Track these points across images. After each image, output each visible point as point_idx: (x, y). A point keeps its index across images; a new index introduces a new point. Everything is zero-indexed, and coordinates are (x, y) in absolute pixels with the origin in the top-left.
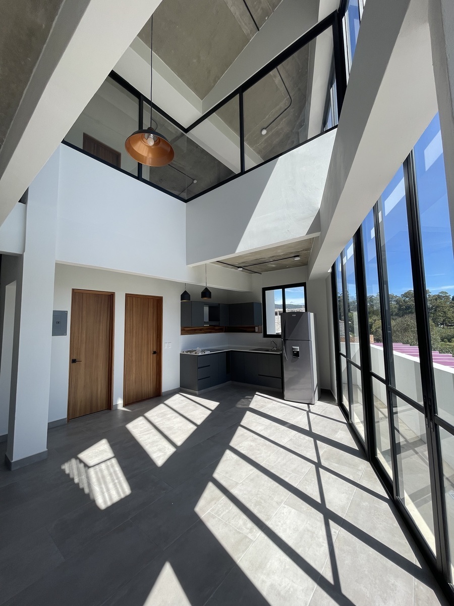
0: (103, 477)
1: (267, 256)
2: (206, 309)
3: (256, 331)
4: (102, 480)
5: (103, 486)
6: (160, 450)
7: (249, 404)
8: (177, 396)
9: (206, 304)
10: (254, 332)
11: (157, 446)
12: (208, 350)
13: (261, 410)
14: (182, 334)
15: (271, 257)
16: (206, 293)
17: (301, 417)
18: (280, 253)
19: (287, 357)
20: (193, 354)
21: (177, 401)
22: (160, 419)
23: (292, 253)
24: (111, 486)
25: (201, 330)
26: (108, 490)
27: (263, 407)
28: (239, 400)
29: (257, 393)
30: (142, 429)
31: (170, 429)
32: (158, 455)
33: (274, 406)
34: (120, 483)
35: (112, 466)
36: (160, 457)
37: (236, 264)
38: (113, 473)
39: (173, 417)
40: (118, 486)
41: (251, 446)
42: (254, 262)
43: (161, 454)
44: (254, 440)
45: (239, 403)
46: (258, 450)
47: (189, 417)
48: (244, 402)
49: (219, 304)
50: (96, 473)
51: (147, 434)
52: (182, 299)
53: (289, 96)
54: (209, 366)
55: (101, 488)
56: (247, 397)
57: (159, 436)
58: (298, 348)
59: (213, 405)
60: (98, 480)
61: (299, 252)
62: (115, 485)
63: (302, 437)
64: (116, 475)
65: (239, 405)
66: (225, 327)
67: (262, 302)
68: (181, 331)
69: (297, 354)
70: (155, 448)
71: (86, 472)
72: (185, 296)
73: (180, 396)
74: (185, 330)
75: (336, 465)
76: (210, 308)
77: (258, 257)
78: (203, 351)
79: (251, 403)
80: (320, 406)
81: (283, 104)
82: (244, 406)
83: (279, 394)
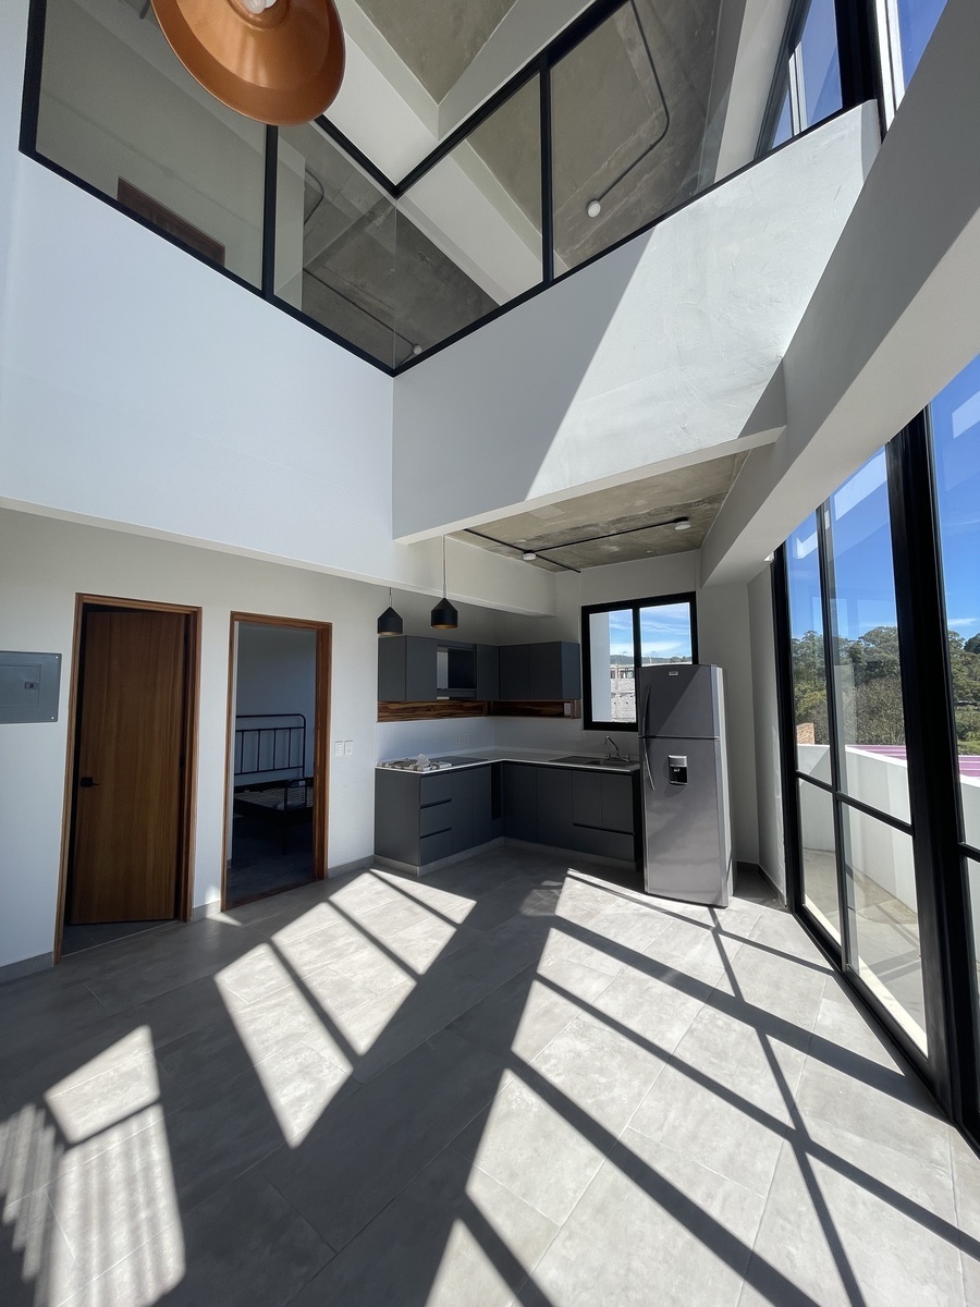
0: (104, 1194)
1: (601, 517)
2: (442, 659)
3: (567, 712)
4: (96, 1211)
5: (94, 1238)
6: (304, 1071)
7: (554, 905)
8: (365, 881)
9: (441, 644)
10: (561, 715)
11: (296, 1053)
12: (446, 760)
13: (589, 925)
14: (381, 719)
15: (614, 522)
16: (444, 612)
17: (699, 947)
18: (641, 507)
19: (655, 781)
20: (409, 770)
21: (366, 895)
22: (316, 952)
23: (671, 509)
24: (120, 1238)
25: (428, 709)
26: (106, 1262)
27: (593, 917)
28: (527, 892)
29: (571, 872)
30: (262, 989)
31: (341, 987)
32: (298, 1094)
33: (620, 911)
34: (153, 1222)
35: (145, 1142)
36: (300, 1099)
37: (522, 542)
38: (140, 1177)
39: (353, 947)
40: (146, 1241)
41: (579, 1055)
42: (568, 538)
43: (306, 1087)
44: (582, 1033)
45: (528, 901)
46: (601, 1071)
47: (394, 947)
48: (540, 899)
49: (475, 645)
50: (85, 1174)
51: (276, 1005)
52: (381, 629)
53: (662, 108)
54: (448, 801)
55: (84, 1248)
56: (546, 883)
57: (304, 1017)
58: (683, 760)
59: (459, 907)
60: (85, 1208)
61: (690, 505)
62: (135, 1232)
63: (720, 1023)
64: (149, 1184)
65: (529, 910)
66: (489, 703)
67: (580, 642)
68: (379, 711)
69: (680, 776)
70: (290, 1065)
71: (56, 1170)
72: (389, 621)
73: (374, 879)
74: (389, 709)
75: (858, 1140)
76: (454, 655)
77: (581, 519)
78: (435, 762)
79: (561, 902)
80: (742, 913)
81: (646, 131)
82: (541, 910)
83: (631, 875)
